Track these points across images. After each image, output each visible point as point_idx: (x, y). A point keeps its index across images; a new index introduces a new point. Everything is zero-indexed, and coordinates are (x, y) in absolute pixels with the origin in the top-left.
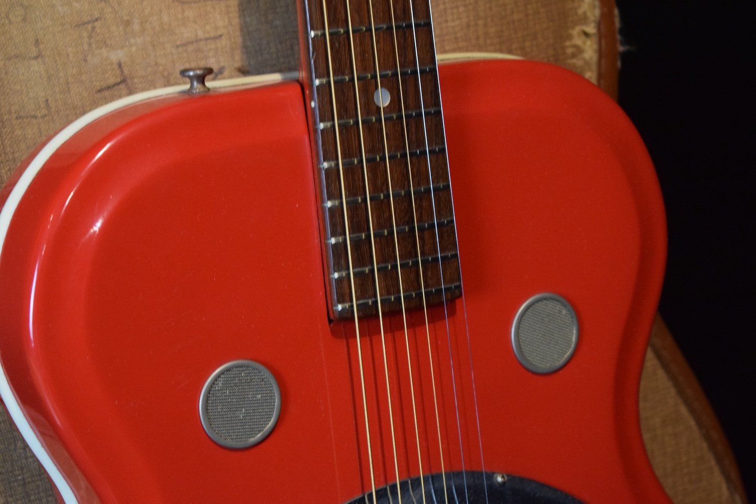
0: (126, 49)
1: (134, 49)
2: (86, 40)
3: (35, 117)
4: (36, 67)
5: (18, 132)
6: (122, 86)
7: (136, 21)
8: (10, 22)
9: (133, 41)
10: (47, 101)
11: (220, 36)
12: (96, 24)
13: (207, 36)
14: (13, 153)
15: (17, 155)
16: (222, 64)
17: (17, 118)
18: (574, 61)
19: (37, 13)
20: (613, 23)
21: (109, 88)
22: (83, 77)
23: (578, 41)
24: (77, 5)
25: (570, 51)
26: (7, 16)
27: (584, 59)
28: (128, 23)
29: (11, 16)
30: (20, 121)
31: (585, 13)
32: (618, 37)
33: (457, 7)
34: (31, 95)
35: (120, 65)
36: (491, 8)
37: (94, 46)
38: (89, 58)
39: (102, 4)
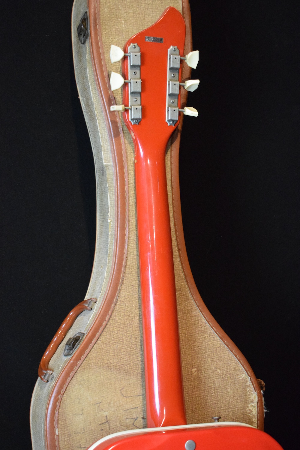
0: (108, 412)
1: (111, 411)
2: (97, 409)
3: (80, 433)
4: (81, 417)
5: (75, 438)
6: (107, 423)
7: (112, 403)
8: (75, 404)
9: (111, 409)
10: (84, 428)
11: (138, 407)
12: (100, 404)
13: (133, 407)
14: (73, 444)
15: (74, 445)
16: (138, 416)
17: (75, 433)
18: (249, 415)
19: (83, 401)
20: (262, 402)
21: (103, 424)
22: (95, 421)
23: (250, 408)
24: (95, 398)
25: (248, 411)
26: (74, 402)
27: (253, 414)
28: (110, 404)
29: (75, 402)
30: (75, 434)
31: (253, 399)
32: (264, 407)
34: (79, 426)
35: (106, 417)
37: (99, 411)
38: (97, 414)
39: (102, 398)
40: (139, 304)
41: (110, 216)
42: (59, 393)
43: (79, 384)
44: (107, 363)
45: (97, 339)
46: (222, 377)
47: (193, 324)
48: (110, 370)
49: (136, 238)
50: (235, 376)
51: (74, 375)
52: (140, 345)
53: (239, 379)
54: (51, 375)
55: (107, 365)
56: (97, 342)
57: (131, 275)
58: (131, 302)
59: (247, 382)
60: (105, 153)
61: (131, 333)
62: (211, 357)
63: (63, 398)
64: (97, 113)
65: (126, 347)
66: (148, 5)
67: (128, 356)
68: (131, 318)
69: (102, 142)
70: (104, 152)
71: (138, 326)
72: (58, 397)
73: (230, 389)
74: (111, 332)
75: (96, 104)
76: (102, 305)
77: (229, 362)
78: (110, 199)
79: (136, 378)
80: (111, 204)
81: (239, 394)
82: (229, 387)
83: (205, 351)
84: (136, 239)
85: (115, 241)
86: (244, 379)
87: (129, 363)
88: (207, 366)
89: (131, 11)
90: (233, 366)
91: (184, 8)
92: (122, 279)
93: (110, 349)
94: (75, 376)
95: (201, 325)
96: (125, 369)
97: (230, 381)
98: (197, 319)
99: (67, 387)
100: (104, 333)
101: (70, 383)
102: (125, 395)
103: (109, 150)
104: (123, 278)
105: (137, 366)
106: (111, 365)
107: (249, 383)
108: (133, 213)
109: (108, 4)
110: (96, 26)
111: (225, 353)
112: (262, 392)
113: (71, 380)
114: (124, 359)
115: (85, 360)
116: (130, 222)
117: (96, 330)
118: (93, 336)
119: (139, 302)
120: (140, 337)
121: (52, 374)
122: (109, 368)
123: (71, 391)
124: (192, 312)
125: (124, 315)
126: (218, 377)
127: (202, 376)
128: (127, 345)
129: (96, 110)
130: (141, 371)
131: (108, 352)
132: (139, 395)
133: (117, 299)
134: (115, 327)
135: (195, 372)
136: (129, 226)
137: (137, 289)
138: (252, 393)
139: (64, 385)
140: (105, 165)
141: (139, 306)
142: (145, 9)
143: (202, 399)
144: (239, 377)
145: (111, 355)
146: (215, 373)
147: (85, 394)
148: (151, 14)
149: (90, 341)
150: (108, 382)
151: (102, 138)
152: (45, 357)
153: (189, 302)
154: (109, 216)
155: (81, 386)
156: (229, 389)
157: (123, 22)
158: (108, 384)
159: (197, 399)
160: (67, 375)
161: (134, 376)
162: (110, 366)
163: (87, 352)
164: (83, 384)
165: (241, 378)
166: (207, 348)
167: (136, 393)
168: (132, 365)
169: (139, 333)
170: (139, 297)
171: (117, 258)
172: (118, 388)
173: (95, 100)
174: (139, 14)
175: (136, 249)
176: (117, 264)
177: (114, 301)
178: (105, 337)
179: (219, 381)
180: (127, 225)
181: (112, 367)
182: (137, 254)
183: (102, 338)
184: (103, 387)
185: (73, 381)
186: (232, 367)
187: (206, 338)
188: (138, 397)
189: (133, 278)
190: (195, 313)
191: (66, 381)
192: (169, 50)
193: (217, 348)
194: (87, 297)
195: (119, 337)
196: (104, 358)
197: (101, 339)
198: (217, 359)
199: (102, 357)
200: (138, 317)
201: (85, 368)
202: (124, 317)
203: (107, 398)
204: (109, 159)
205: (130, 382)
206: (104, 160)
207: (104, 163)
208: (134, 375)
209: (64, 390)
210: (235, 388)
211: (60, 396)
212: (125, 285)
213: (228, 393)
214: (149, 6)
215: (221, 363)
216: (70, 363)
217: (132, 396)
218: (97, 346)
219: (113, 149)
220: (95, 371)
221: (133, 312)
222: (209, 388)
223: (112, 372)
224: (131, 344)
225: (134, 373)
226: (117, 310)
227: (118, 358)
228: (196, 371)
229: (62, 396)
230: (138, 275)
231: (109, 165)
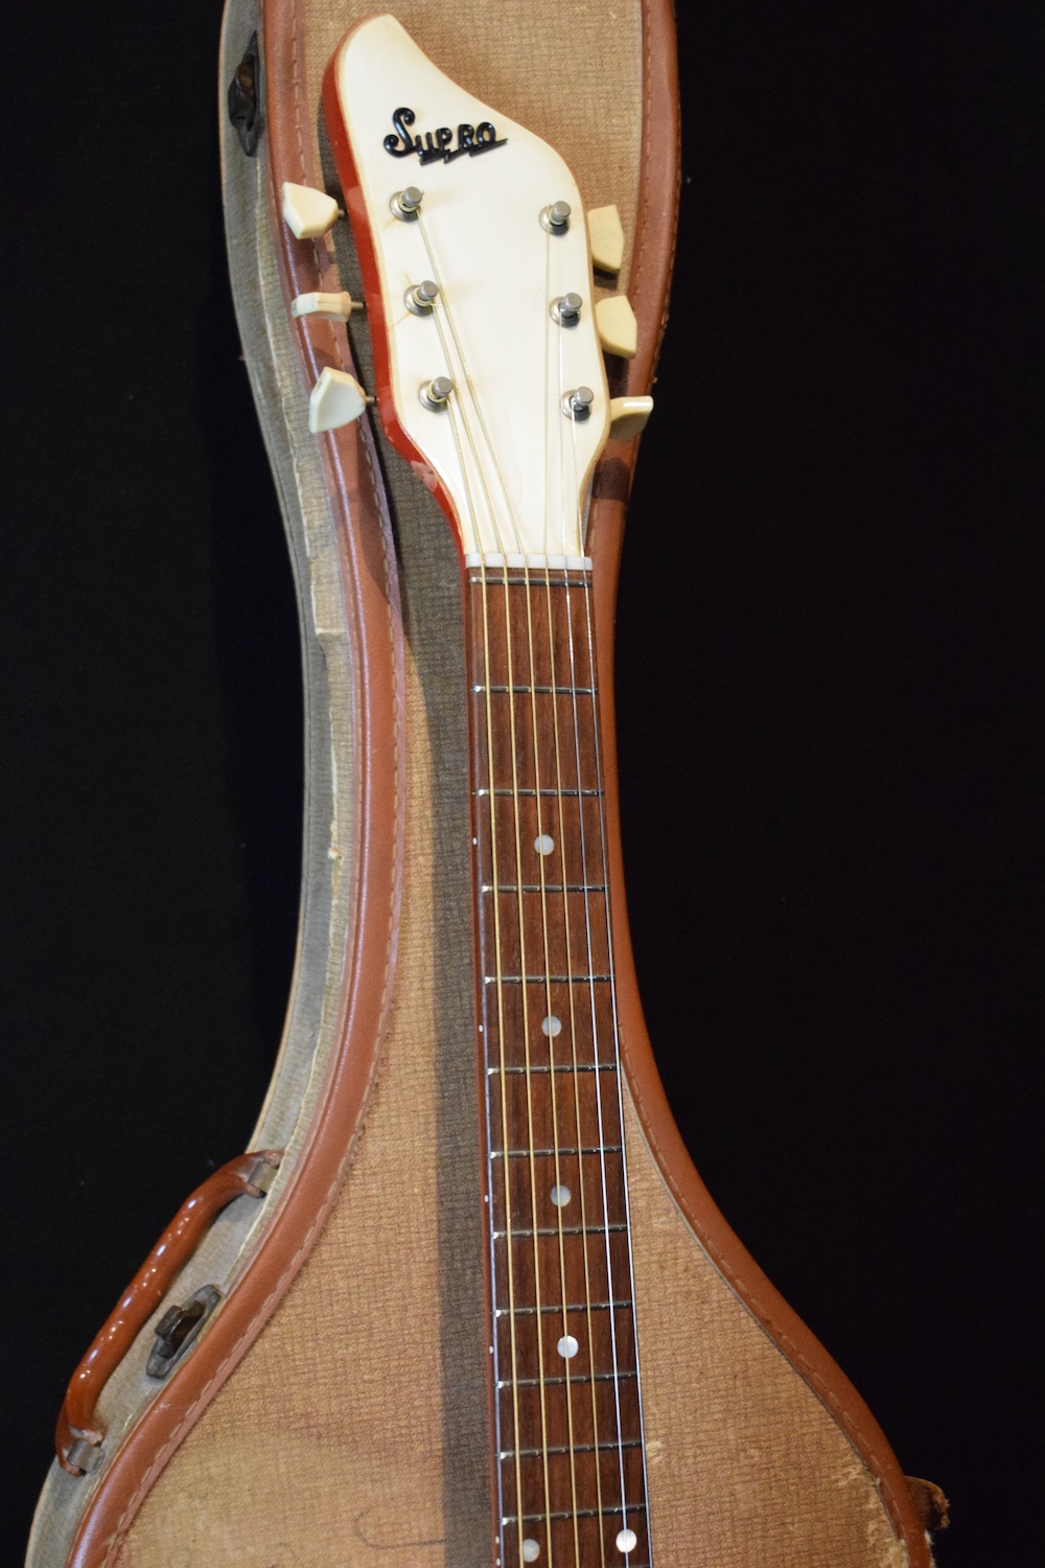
19: (204, 1559)
24: (251, 1549)
26: (168, 1562)
29: (173, 1562)
33: (721, 1557)
36: (764, 1559)
39: (281, 1549)
40: (438, 1183)
41: (339, 835)
42: (108, 1527)
43: (191, 1496)
44: (306, 1415)
45: (266, 1318)
46: (764, 1475)
47: (654, 1267)
48: (314, 1441)
49: (432, 923)
50: (817, 1473)
51: (170, 1458)
52: (439, 1345)
53: (834, 1486)
54: (96, 1450)
55: (302, 1423)
56: (266, 1333)
57: (410, 1069)
58: (406, 1177)
59: (867, 1497)
60: (323, 588)
61: (404, 1298)
62: (722, 1397)
63: (125, 1548)
64: (293, 433)
65: (382, 1352)
67: (389, 1389)
68: (403, 1239)
69: (311, 546)
70: (319, 583)
71: (433, 1269)
72: (104, 1543)
73: (796, 1525)
74: (324, 1295)
75: (290, 396)
76: (293, 1185)
77: (797, 1419)
78: (339, 768)
79: (418, 1475)
80: (341, 791)
81: (834, 1545)
82: (793, 1515)
83: (702, 1373)
84: (432, 930)
85: (350, 936)
86: (853, 1486)
87: (394, 1416)
88: (707, 1431)
90: (813, 1433)
92: (374, 1088)
93: (318, 1360)
94: (176, 1461)
95: (686, 1270)
96: (375, 1437)
97: (798, 1494)
98: (670, 1246)
99: (142, 1505)
100: (297, 1298)
101: (156, 1491)
102: (371, 1541)
103: (336, 577)
104: (376, 1081)
105: (425, 1429)
106: (322, 1421)
107: (874, 1503)
108: (425, 827)
110: (291, 89)
111: (779, 1380)
112: (928, 1537)
113: (158, 1477)
114: (373, 1401)
115: (218, 1400)
116: (412, 862)
117: (265, 1285)
118: (251, 1308)
119: (438, 1175)
120: (438, 1316)
121: (99, 1444)
122: (312, 1435)
123: (158, 1521)
124: (650, 1217)
125: (378, 1228)
126: (749, 1478)
127: (684, 1471)
128: (383, 1344)
129: (289, 421)
130: (440, 1446)
131: (309, 1372)
132: (427, 1539)
133: (351, 1165)
134: (340, 1272)
135: (658, 1455)
136: (407, 876)
137: (433, 1126)
138: (887, 1540)
139: (129, 1496)
140: (321, 635)
141: (439, 1192)
142: (491, 20)
143: (682, 1562)
144: (833, 1477)
145: (321, 1381)
146: (738, 1460)
147: (213, 1532)
148: (514, 36)
149: (237, 1328)
150: (304, 1487)
151: (310, 528)
152: (83, 1376)
153: (641, 1180)
154: (335, 834)
155: (197, 1503)
156: (793, 1523)
158: (307, 1494)
159: (663, 1561)
160: (144, 1459)
161: (410, 1465)
162: (315, 1426)
163: (225, 1367)
164: (207, 1495)
165: (842, 1484)
166: (709, 1361)
167: (415, 1531)
168: (402, 1423)
169: (437, 1299)
170: (441, 1159)
171: (354, 1003)
172: (346, 1511)
173: (288, 382)
175: (430, 969)
176: (355, 1025)
177: (340, 1171)
178: (300, 1310)
179: (754, 1492)
180: (397, 873)
181: (322, 1430)
182: (438, 988)
183: (286, 1316)
184: (287, 1508)
185: (166, 1482)
186: (807, 1437)
187: (706, 1320)
188: (426, 1549)
189: (416, 1083)
190: (663, 1223)
191: (139, 1481)
193: (750, 1363)
194: (256, 1143)
195: (355, 1312)
196: (292, 1394)
197: (284, 1320)
198: (750, 1404)
199: (285, 1389)
200: (433, 1234)
201: (214, 1433)
202: (377, 1236)
203: (302, 1548)
204: (334, 615)
205: (394, 1488)
206: (318, 615)
207: (319, 626)
208: (412, 1461)
209: (131, 1517)
210: (819, 1520)
211: (111, 1540)
212: (384, 1107)
213: (787, 1542)
215: (763, 1421)
216: (156, 1412)
217: (400, 1542)
218: (267, 1346)
219: (349, 576)
220: (255, 1446)
221: (413, 1215)
222: (711, 1518)
223: (324, 1451)
224: (401, 1340)
225: (410, 1453)
226: (349, 1208)
227: (347, 1395)
228: (659, 1450)
229: (120, 1538)
230: (436, 1070)
231: (334, 637)
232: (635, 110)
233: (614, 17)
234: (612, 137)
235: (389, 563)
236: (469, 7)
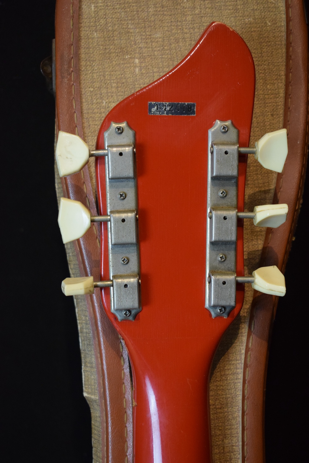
66: (202, 17)
89: (158, 35)
91: (290, 20)
109: (103, 21)
142: (193, 28)
157: (137, 61)
174: (177, 41)
192: (210, 132)
206: (85, 384)
214: (203, 20)
231: (93, 400)
232: (281, 80)
233: (269, 24)
234: (266, 96)
235: (124, 360)
236: (180, 21)
